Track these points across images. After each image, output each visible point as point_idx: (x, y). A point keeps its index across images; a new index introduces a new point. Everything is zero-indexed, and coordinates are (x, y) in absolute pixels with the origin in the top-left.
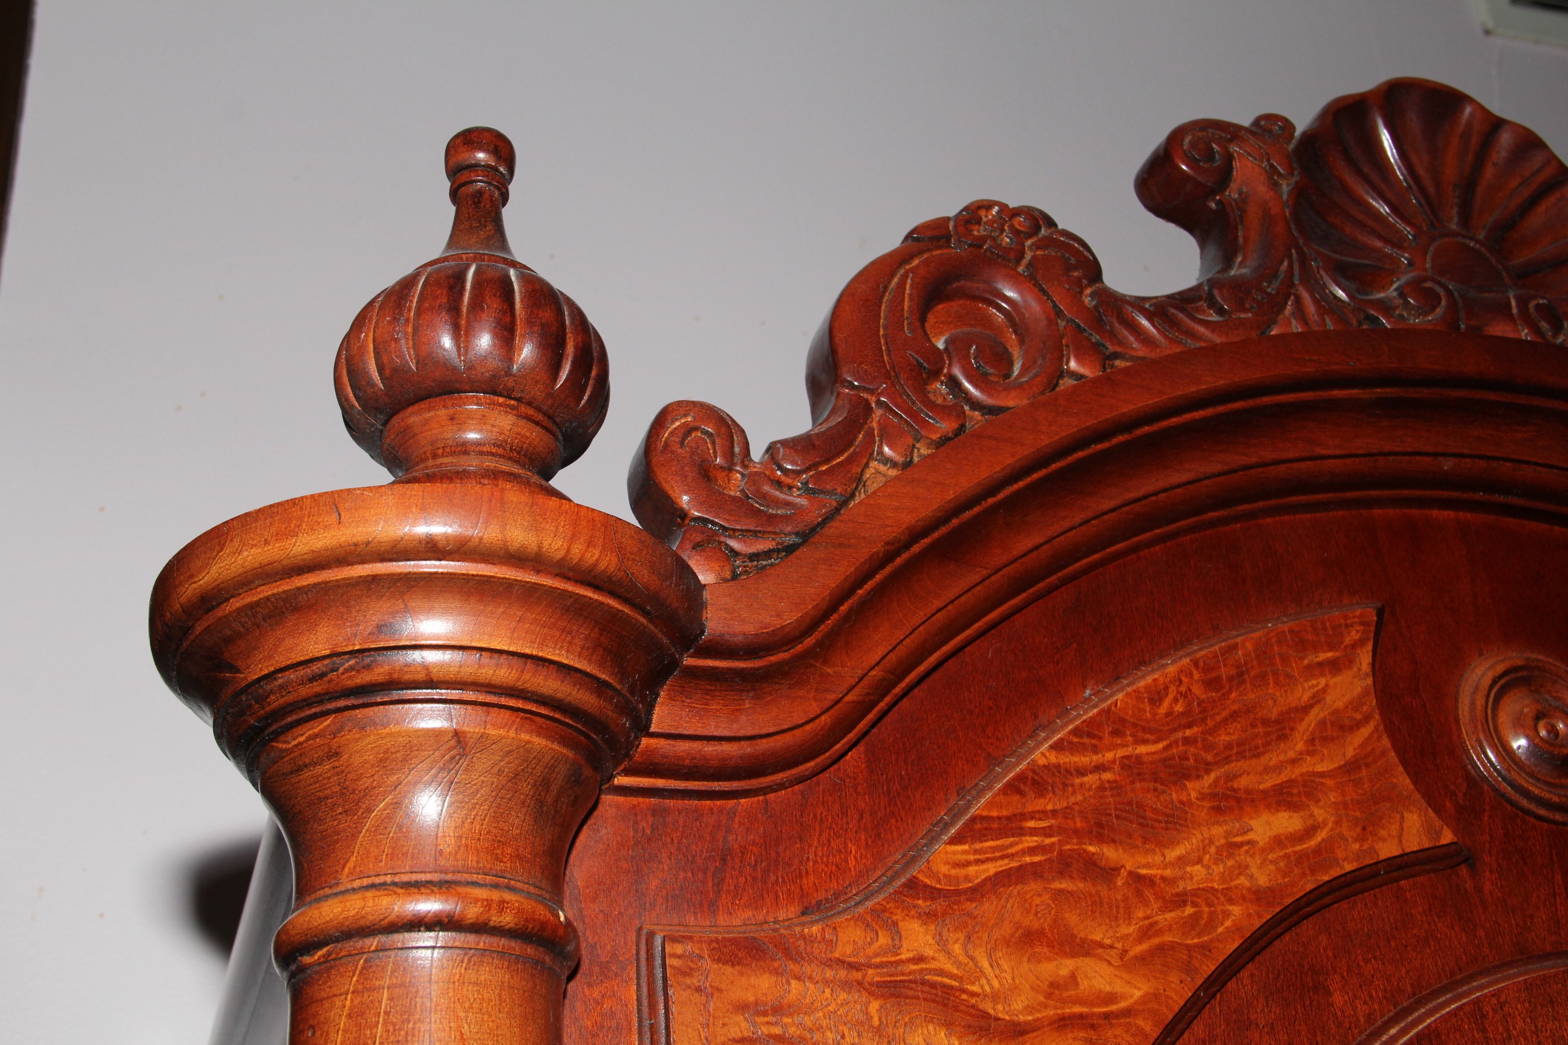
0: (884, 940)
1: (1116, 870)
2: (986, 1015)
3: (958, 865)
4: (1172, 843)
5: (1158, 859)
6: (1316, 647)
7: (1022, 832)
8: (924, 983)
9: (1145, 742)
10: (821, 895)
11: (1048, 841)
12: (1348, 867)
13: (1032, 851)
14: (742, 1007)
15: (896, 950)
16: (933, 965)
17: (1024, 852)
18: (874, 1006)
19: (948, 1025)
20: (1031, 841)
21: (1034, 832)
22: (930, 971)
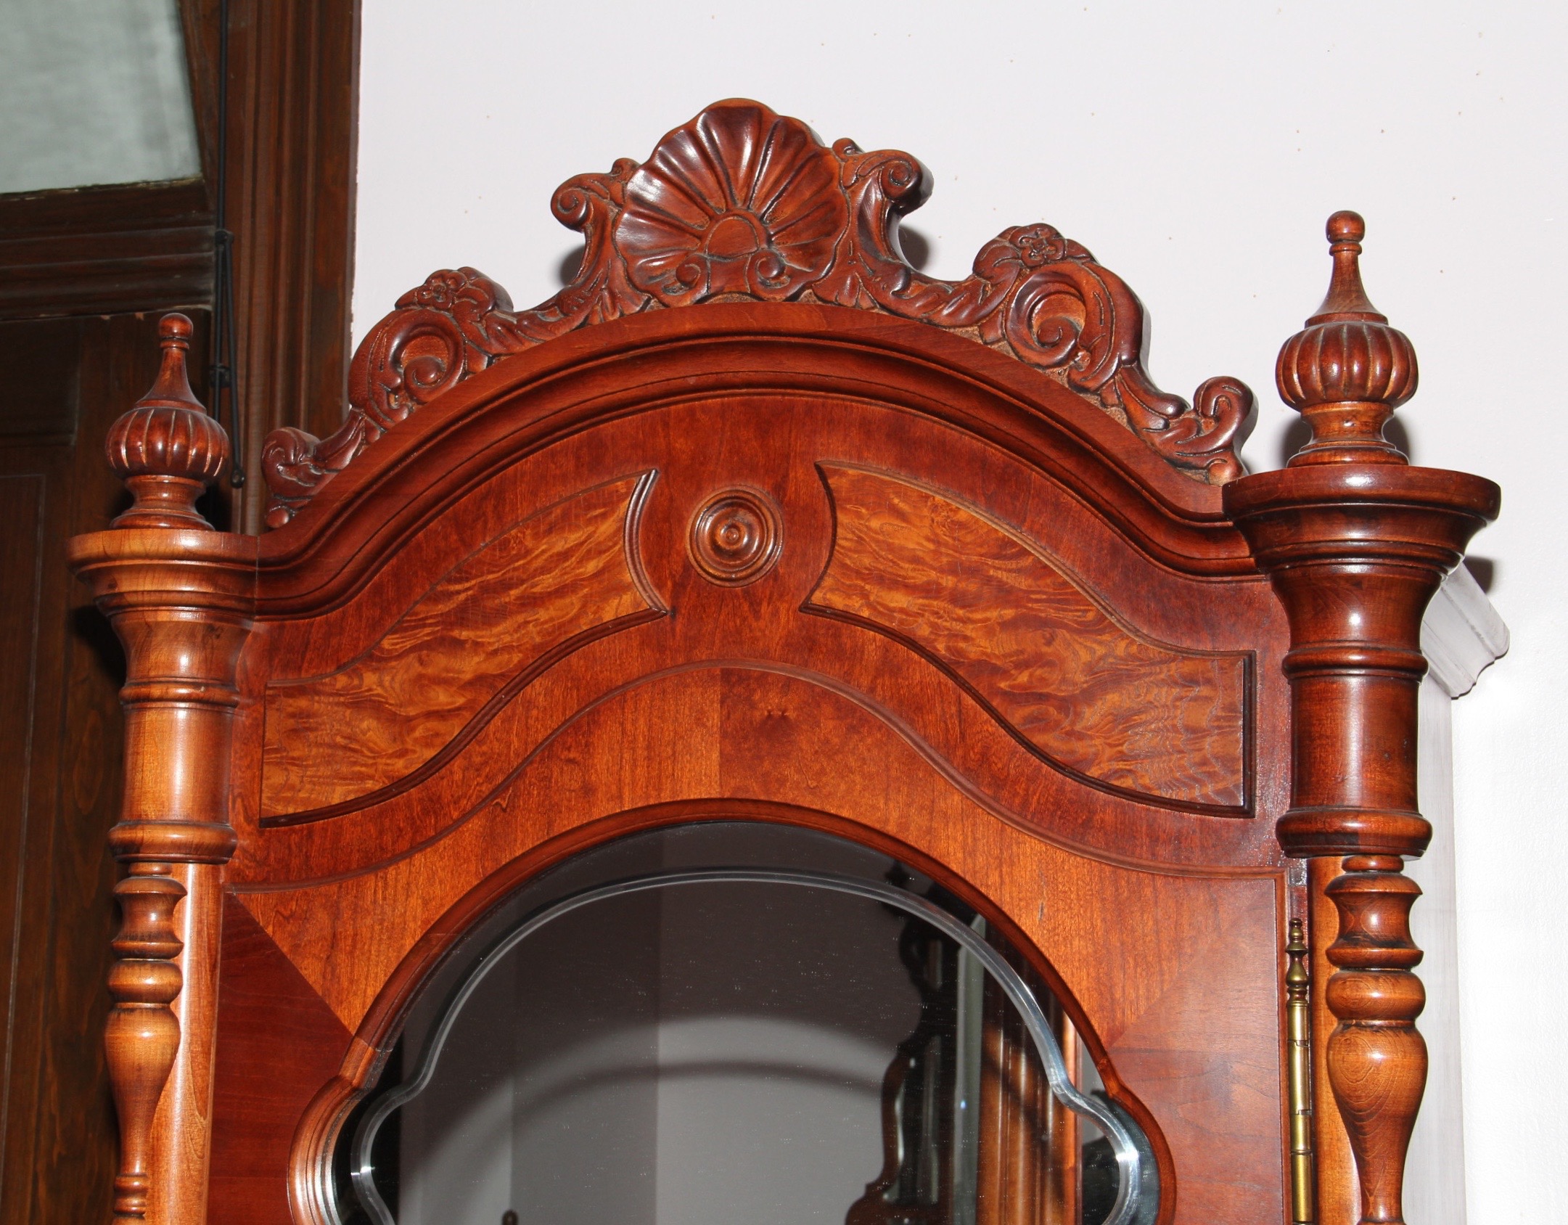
0: (356, 682)
1: (465, 642)
2: (395, 714)
3: (393, 644)
4: (497, 624)
5: (488, 632)
6: (595, 507)
7: (425, 626)
8: (371, 701)
9: (493, 572)
10: (346, 660)
11: (437, 629)
12: (585, 628)
13: (428, 635)
14: (293, 715)
15: (360, 686)
16: (375, 692)
17: (424, 635)
18: (348, 712)
19: (378, 719)
20: (428, 630)
21: (431, 625)
22: (373, 695)
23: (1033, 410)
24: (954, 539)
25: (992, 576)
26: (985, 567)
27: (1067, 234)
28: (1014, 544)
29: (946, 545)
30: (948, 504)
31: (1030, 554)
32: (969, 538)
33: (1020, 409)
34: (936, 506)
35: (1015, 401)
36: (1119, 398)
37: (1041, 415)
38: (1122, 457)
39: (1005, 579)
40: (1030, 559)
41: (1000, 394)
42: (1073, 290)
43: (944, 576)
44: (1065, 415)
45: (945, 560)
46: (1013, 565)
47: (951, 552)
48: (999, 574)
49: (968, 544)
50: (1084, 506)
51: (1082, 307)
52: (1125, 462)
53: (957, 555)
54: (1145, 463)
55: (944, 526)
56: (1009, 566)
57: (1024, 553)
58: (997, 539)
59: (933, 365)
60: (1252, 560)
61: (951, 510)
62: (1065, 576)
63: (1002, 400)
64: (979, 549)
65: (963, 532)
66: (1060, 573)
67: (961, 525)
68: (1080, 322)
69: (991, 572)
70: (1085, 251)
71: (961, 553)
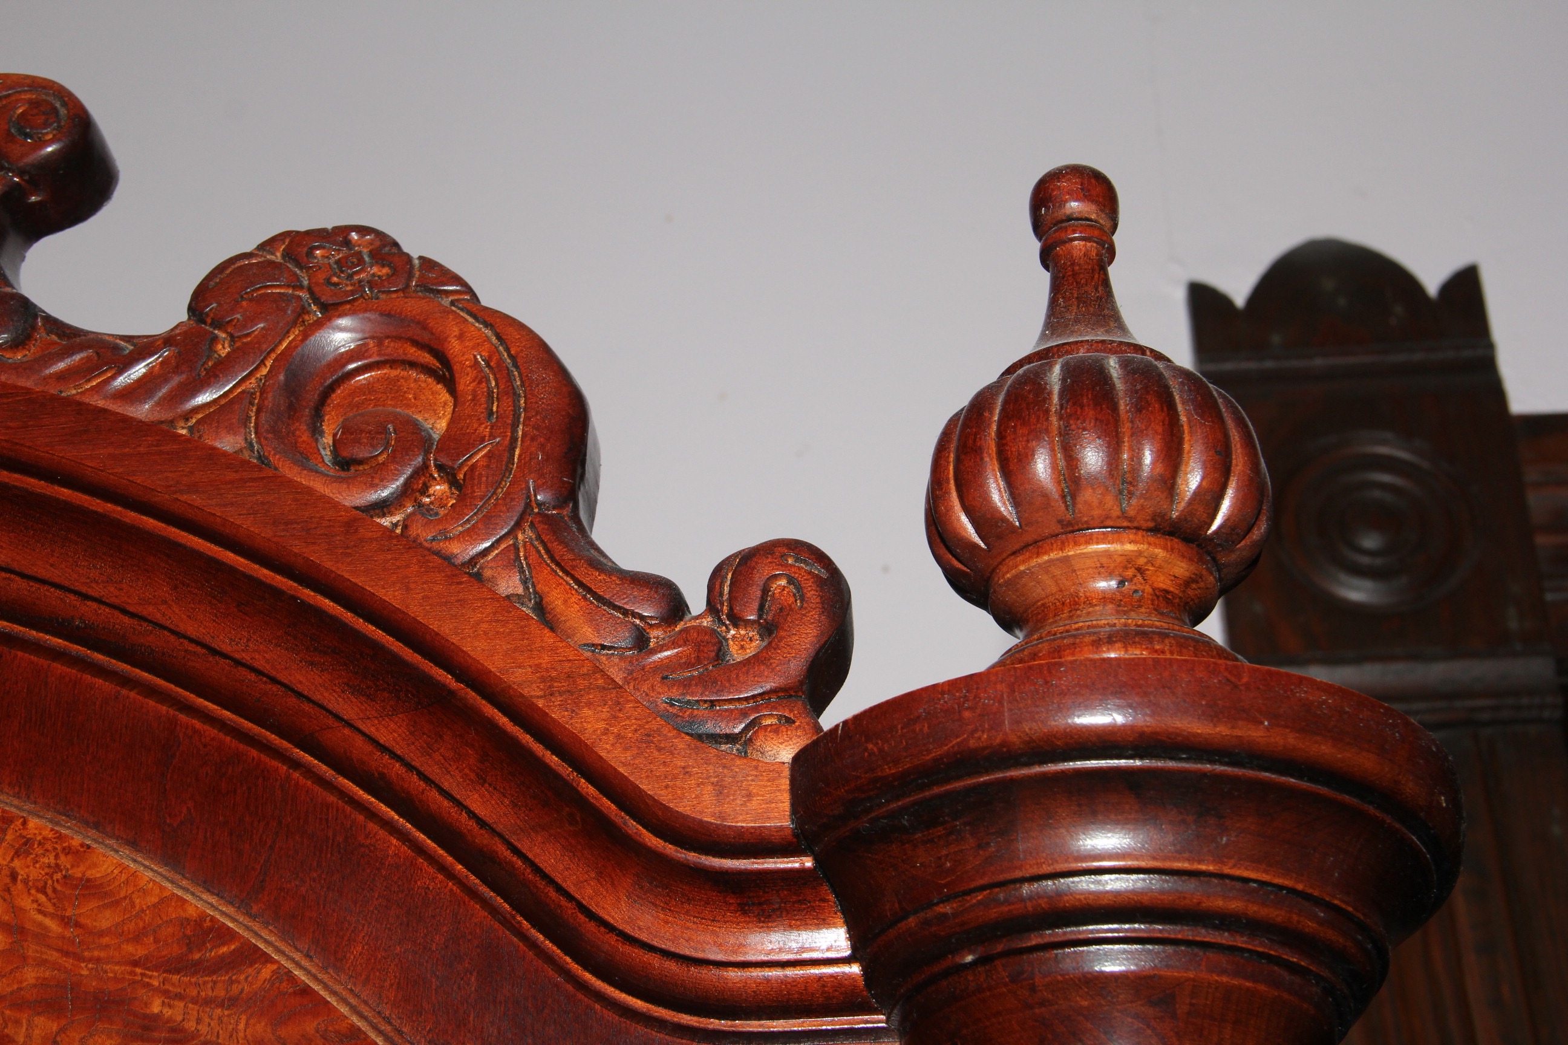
23: (307, 594)
24: (65, 921)
25: (157, 1017)
26: (141, 992)
27: (414, 247)
28: (224, 934)
29: (42, 936)
30: (60, 837)
31: (268, 959)
32: (106, 920)
33: (276, 593)
34: (28, 842)
35: (264, 573)
36: (524, 582)
37: (327, 604)
38: (533, 691)
39: (191, 1025)
40: (267, 972)
41: (230, 557)
42: (427, 358)
43: (24, 1017)
44: (390, 595)
45: (30, 975)
46: (216, 986)
47: (54, 956)
48: (175, 1012)
49: (101, 934)
50: (420, 850)
51: (445, 396)
52: (540, 703)
53: (68, 963)
54: (589, 704)
55: (43, 890)
56: (207, 993)
57: (251, 955)
58: (184, 922)
59: (64, 493)
60: (855, 969)
61: (68, 851)
62: (355, 1019)
63: (232, 570)
64: (129, 948)
65: (93, 904)
66: (344, 1010)
67: (89, 888)
68: (438, 426)
69: (156, 1008)
70: (457, 279)
71: (79, 958)
